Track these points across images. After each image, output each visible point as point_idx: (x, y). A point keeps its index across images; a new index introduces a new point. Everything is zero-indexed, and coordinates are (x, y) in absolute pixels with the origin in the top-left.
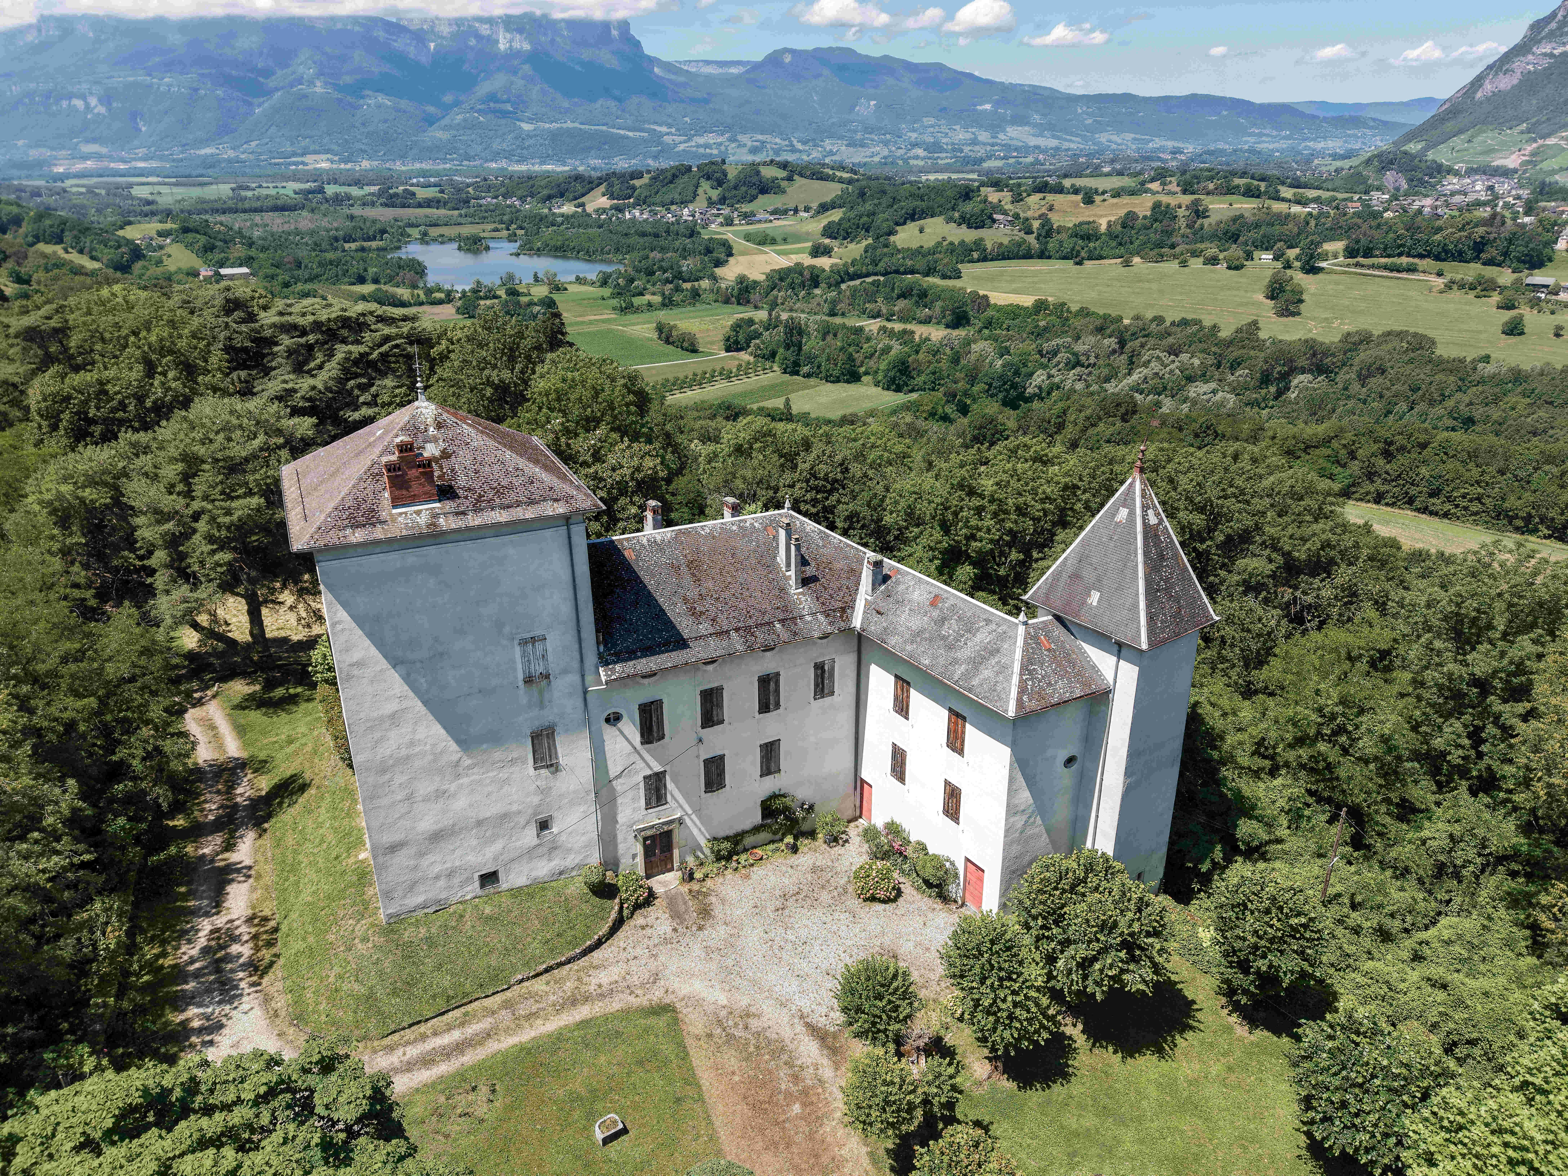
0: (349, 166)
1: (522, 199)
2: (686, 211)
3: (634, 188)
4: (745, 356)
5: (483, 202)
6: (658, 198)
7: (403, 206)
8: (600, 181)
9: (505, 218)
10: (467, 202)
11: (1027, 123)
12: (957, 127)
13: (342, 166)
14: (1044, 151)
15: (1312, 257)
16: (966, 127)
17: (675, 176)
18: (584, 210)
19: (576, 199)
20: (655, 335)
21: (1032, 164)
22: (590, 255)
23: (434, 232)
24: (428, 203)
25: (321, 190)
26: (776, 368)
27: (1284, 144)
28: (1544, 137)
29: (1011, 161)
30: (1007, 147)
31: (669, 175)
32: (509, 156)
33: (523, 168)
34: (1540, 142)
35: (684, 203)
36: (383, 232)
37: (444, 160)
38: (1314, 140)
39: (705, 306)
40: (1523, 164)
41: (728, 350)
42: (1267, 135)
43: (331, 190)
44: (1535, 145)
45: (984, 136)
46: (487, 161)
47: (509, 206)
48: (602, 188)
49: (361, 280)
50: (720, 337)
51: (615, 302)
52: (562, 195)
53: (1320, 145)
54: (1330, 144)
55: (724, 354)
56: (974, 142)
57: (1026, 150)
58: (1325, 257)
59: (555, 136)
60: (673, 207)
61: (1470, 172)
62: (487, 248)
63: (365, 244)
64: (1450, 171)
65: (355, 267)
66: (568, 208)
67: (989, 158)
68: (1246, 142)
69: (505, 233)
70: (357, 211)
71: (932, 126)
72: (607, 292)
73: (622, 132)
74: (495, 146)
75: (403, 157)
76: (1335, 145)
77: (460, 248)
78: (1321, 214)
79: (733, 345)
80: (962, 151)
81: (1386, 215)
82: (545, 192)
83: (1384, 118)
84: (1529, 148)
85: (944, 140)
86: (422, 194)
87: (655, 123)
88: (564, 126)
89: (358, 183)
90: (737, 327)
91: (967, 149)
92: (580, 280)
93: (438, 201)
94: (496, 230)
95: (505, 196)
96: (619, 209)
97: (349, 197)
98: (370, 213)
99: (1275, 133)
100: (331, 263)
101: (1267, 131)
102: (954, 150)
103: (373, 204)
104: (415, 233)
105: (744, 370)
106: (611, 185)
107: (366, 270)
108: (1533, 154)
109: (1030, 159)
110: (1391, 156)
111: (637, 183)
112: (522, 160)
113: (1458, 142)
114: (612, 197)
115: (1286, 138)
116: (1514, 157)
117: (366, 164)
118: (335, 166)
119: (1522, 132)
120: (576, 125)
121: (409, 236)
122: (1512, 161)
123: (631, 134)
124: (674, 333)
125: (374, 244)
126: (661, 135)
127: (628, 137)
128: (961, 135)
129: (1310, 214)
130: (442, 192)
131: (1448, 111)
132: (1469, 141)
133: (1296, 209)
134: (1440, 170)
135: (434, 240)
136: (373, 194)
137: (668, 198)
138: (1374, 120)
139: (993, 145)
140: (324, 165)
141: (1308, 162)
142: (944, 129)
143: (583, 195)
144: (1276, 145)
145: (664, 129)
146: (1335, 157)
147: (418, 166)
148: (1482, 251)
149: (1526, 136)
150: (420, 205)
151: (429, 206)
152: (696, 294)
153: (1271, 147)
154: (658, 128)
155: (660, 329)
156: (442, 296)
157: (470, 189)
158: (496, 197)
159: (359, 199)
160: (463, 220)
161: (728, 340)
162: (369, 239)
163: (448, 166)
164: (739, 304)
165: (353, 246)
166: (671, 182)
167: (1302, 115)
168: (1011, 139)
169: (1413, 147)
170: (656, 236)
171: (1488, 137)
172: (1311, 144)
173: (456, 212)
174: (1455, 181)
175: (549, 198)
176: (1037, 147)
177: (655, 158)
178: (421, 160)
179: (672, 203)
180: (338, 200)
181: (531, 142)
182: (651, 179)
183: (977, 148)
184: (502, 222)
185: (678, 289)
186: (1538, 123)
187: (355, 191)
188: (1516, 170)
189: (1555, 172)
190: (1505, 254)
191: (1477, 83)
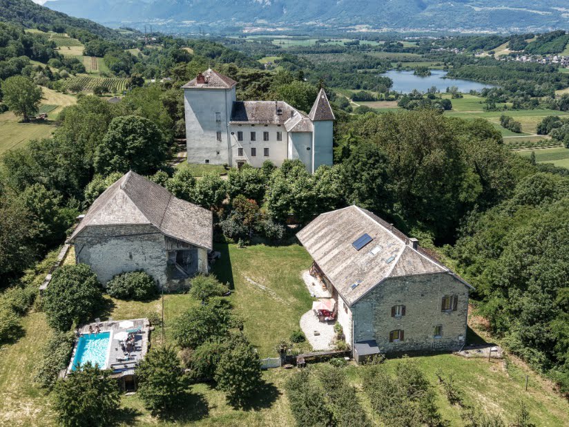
0: (376, 31)
1: (460, 49)
2: (555, 58)
3: (526, 44)
4: (548, 137)
5: (438, 50)
6: (540, 50)
7: (395, 51)
8: (507, 39)
9: (446, 59)
10: (428, 50)
13: (373, 31)
17: (553, 37)
18: (493, 56)
19: (490, 49)
20: (500, 123)
23: (404, 65)
24: (408, 50)
25: (357, 43)
26: (563, 144)
31: (549, 37)
32: (464, 25)
33: (470, 32)
35: (555, 53)
36: (378, 64)
37: (427, 28)
39: (540, 110)
41: (539, 133)
43: (362, 43)
46: (450, 28)
47: (451, 52)
48: (507, 44)
49: (358, 87)
50: (535, 125)
51: (485, 105)
52: (483, 47)
55: (536, 135)
59: (492, 14)
60: (547, 56)
62: (430, 74)
63: (368, 70)
65: (357, 81)
66: (484, 54)
69: (443, 66)
70: (371, 54)
72: (484, 99)
73: (535, 12)
74: (457, 20)
75: (405, 26)
77: (415, 74)
79: (542, 130)
82: (474, 45)
86: (407, 45)
87: (558, 6)
88: (500, 8)
89: (377, 39)
92: (472, 93)
93: (414, 49)
94: (439, 65)
95: (451, 47)
96: (514, 56)
97: (369, 46)
98: (377, 54)
100: (346, 78)
103: (380, 50)
104: (395, 65)
105: (542, 144)
106: (513, 42)
107: (361, 82)
111: (529, 41)
112: (472, 27)
114: (512, 48)
117: (385, 30)
118: (369, 31)
120: (508, 8)
121: (392, 66)
123: (540, 13)
124: (510, 122)
125: (372, 70)
126: (561, 13)
127: (538, 14)
130: (417, 44)
135: (404, 69)
136: (381, 45)
137: (546, 50)
140: (364, 30)
143: (495, 47)
145: (563, 9)
147: (412, 30)
150: (404, 51)
151: (408, 52)
152: (536, 104)
154: (559, 9)
155: (502, 119)
156: (394, 96)
157: (433, 44)
158: (446, 48)
159: (374, 47)
160: (423, 59)
161: (539, 127)
162: (371, 68)
163: (427, 31)
164: (561, 110)
165: (361, 71)
166: (550, 41)
170: (529, 71)
173: (421, 55)
175: (475, 48)
177: (554, 26)
178: (414, 27)
179: (548, 53)
180: (364, 48)
181: (478, 17)
182: (537, 39)
184: (443, 61)
185: (526, 100)
187: (374, 44)
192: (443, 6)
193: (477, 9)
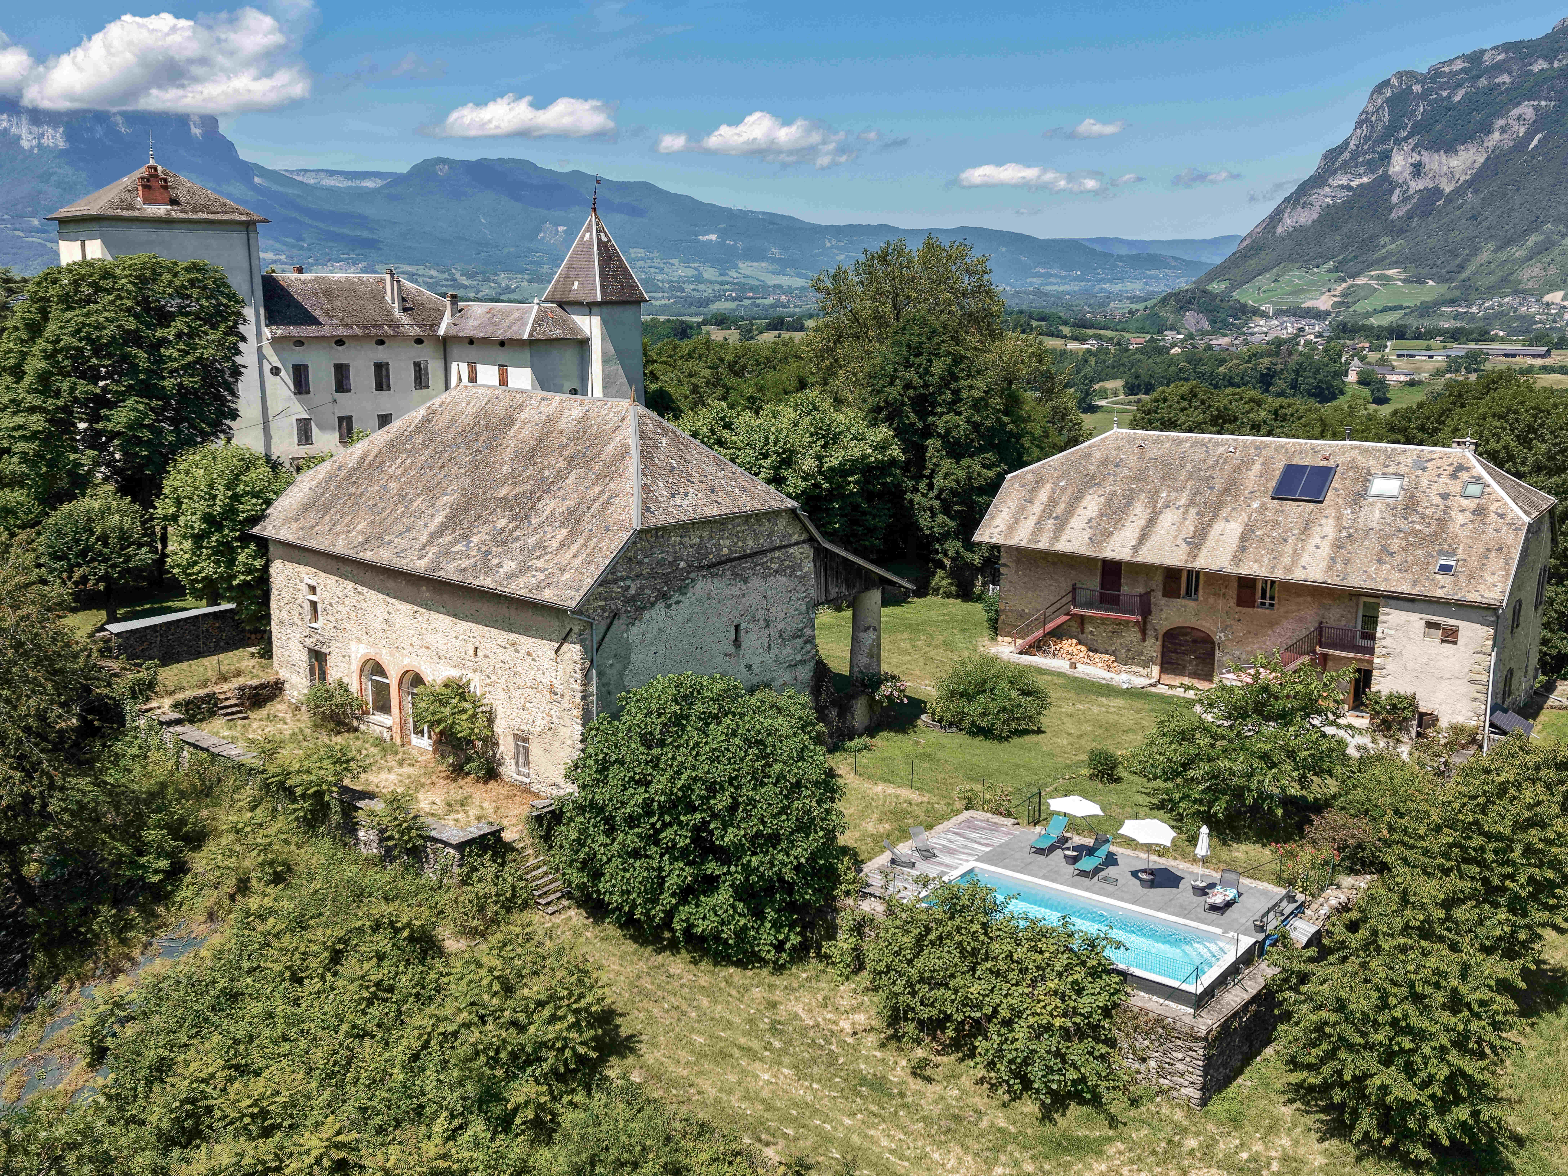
11: (764, 259)
12: (675, 262)
14: (787, 292)
15: (1087, 394)
16: (686, 262)
27: (1075, 287)
28: (1353, 276)
29: (747, 302)
30: (741, 286)
34: (1350, 282)
38: (1110, 281)
40: (1336, 305)
42: (1056, 276)
44: (1344, 285)
45: (710, 273)
53: (1116, 288)
54: (1129, 286)
56: (698, 280)
57: (765, 290)
58: (1103, 394)
61: (1279, 313)
64: (1256, 312)
67: (718, 298)
68: (1031, 284)
71: (642, 259)
76: (1135, 286)
78: (1099, 350)
80: (683, 290)
81: (1173, 351)
83: (1186, 258)
84: (1340, 288)
85: (660, 277)
91: (689, 288)
99: (1063, 273)
101: (1054, 272)
102: (673, 288)
108: (1344, 295)
109: (770, 301)
110: (1189, 295)
113: (1264, 281)
115: (1078, 279)
116: (1324, 297)
119: (1330, 271)
122: (1323, 303)
128: (681, 271)
129: (1089, 351)
131: (1249, 248)
132: (1276, 281)
133: (1073, 346)
134: (1245, 311)
138: (1176, 259)
139: (722, 284)
141: (1103, 305)
142: (659, 263)
144: (1067, 288)
146: (1134, 299)
148: (1270, 384)
149: (1335, 275)
153: (1061, 289)
167: (1093, 252)
168: (746, 276)
169: (1217, 287)
171: (1295, 277)
172: (1106, 286)
174: (1262, 322)
176: (779, 287)
183: (702, 287)
186: (1345, 260)
188: (1327, 313)
189: (1368, 315)
190: (1294, 386)
191: (1276, 216)
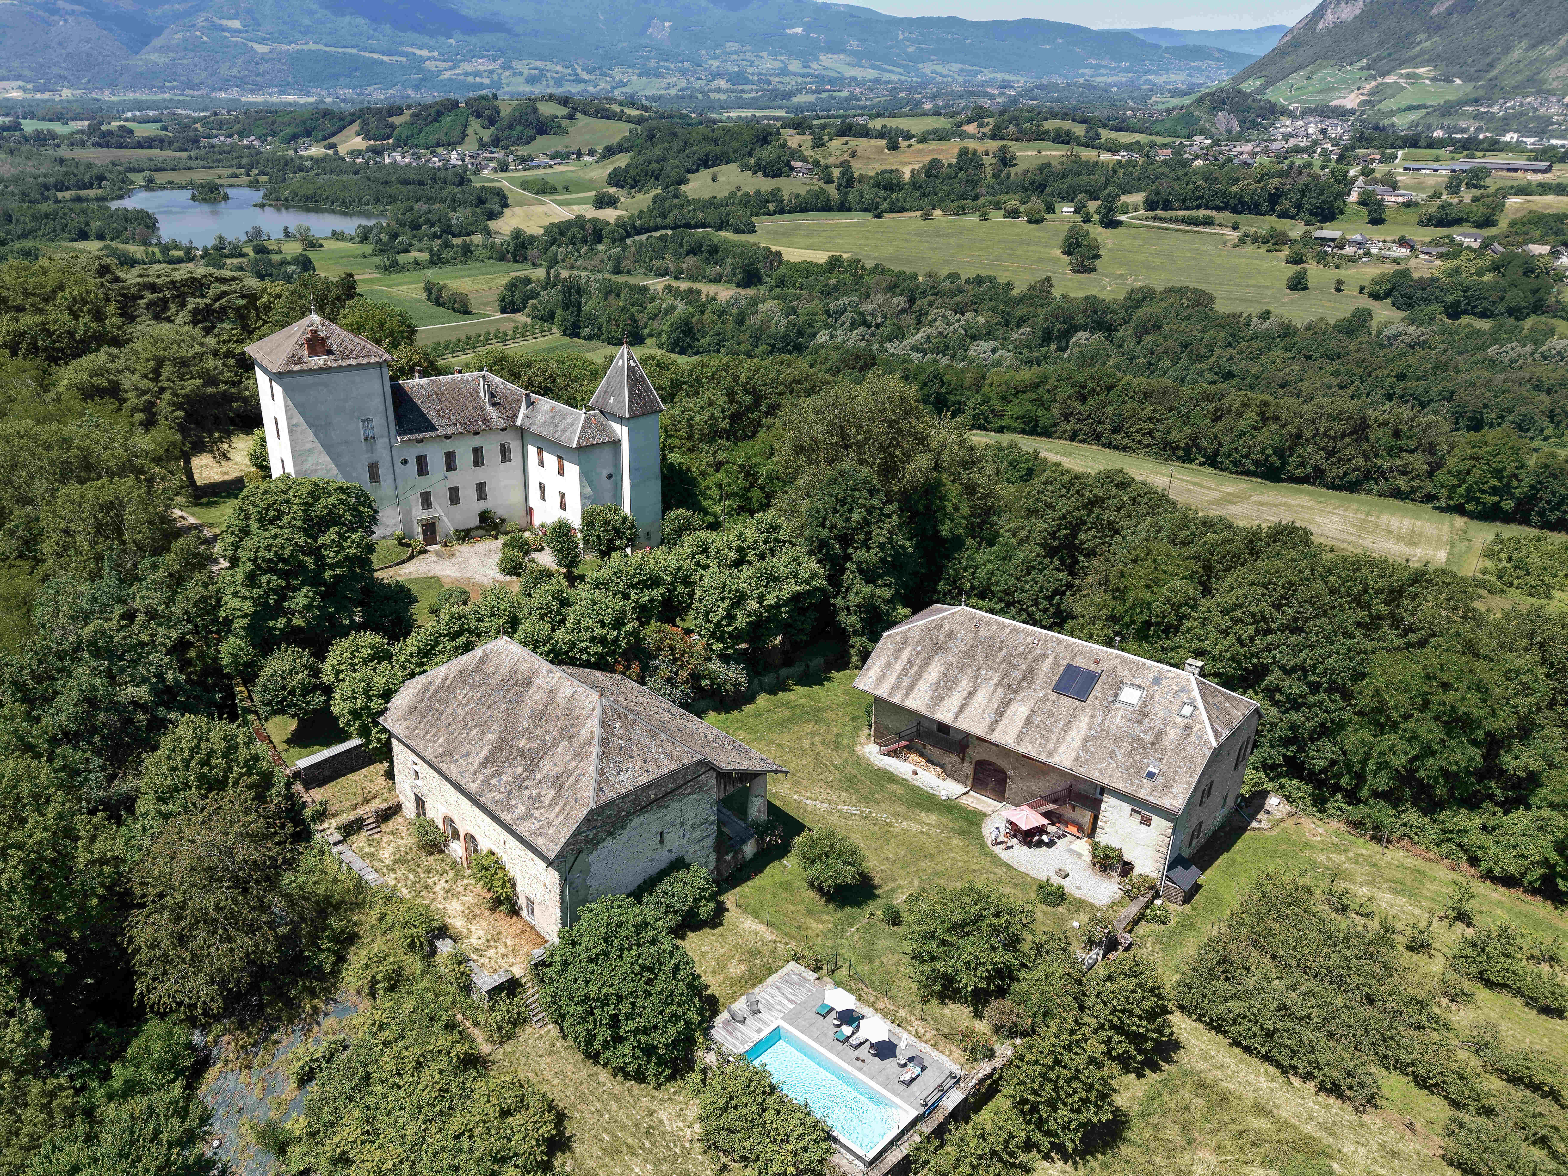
0: (47, 96)
1: (262, 138)
2: (454, 155)
3: (393, 127)
4: (522, 318)
5: (215, 141)
6: (421, 140)
7: (120, 146)
8: (353, 118)
9: (244, 161)
10: (196, 141)
11: (842, 51)
12: (765, 54)
13: (38, 96)
14: (861, 84)
15: (1110, 209)
16: (774, 55)
17: (439, 114)
18: (336, 153)
19: (325, 138)
20: (424, 296)
21: (847, 99)
22: (346, 208)
23: (161, 178)
24: (148, 143)
25: (17, 127)
26: (555, 330)
27: (1123, 78)
28: (1384, 75)
29: (824, 95)
30: (820, 79)
31: (433, 111)
32: (241, 83)
33: (259, 98)
34: (1380, 80)
35: (451, 145)
36: (101, 178)
37: (162, 89)
38: (1156, 73)
39: (478, 264)
40: (1363, 103)
41: (503, 311)
42: (1105, 67)
43: (29, 126)
44: (1374, 83)
45: (795, 66)
46: (214, 90)
47: (248, 147)
48: (356, 126)
49: (83, 236)
50: (494, 297)
51: (378, 260)
52: (308, 134)
53: (1160, 79)
54: (1173, 77)
55: (499, 316)
56: (784, 72)
57: (840, 82)
58: (1125, 209)
59: (295, 60)
60: (440, 150)
61: (1307, 112)
62: (226, 198)
63: (82, 193)
64: (1284, 112)
65: (76, 221)
66: (316, 150)
67: (800, 91)
68: (1083, 75)
69: (245, 179)
70: (64, 152)
71: (736, 53)
72: (368, 249)
73: (375, 56)
74: (224, 71)
75: (112, 84)
76: (1178, 79)
77: (194, 198)
78: (1129, 162)
79: (508, 306)
80: (769, 83)
81: (1196, 163)
82: (289, 130)
83: (1230, 49)
84: (1369, 86)
85: (750, 70)
86: (142, 131)
87: (413, 45)
88: (305, 47)
89: (60, 117)
90: (513, 286)
91: (775, 80)
92: (337, 236)
93: (162, 141)
94: (235, 176)
95: (241, 134)
96: (377, 152)
97: (53, 136)
98: (80, 154)
99: (1113, 64)
100: (47, 216)
101: (1104, 63)
102: (760, 81)
103: (83, 144)
104: (139, 179)
105: (521, 333)
106: (365, 123)
107: (87, 224)
108: (1372, 93)
109: (845, 93)
110: (1224, 95)
111: (396, 120)
112: (258, 88)
113: (1297, 79)
114: (367, 137)
115: (1126, 70)
116: (1352, 96)
117: (67, 93)
118: (29, 96)
119: (1362, 69)
120: (321, 47)
121: (132, 183)
122: (1350, 101)
123: (386, 58)
124: (445, 294)
125: (92, 193)
126: (422, 60)
127: (382, 62)
128: (769, 64)
129: (1119, 163)
130: (165, 128)
131: (1288, 45)
132: (1309, 78)
133: (1106, 157)
134: (1274, 111)
135: (162, 188)
136: (82, 132)
137: (432, 139)
138: (1220, 51)
139: (803, 76)
140: (15, 95)
141: (1145, 98)
142: (749, 56)
143: (334, 134)
144: (1113, 79)
145: (425, 53)
146: (1175, 93)
147: (131, 96)
148: (1277, 203)
149: (1366, 73)
150: (140, 145)
151: (150, 147)
152: (467, 251)
153: (1110, 80)
154: (418, 52)
155: (428, 288)
156: (181, 253)
157: (198, 125)
158: (230, 136)
159: (63, 138)
160: (193, 164)
161: (503, 300)
162: (85, 187)
163: (167, 96)
164: (515, 261)
165: (67, 195)
166: (436, 120)
167: (1143, 44)
168: (826, 68)
169: (1250, 86)
170: (421, 183)
171: (1328, 74)
172: (1152, 77)
173: (185, 154)
174: (1288, 123)
175: (294, 137)
176: (854, 79)
177: (416, 87)
178: (134, 88)
179: (438, 145)
180: (40, 139)
181: (267, 67)
182: (412, 116)
183: (787, 79)
184: (240, 167)
185: (447, 245)
186: (1379, 59)
187: (58, 128)
188: (1353, 112)
189: (1392, 114)
190: (1299, 206)
191: (1319, 13)
192: (185, 40)
193: (261, 49)
